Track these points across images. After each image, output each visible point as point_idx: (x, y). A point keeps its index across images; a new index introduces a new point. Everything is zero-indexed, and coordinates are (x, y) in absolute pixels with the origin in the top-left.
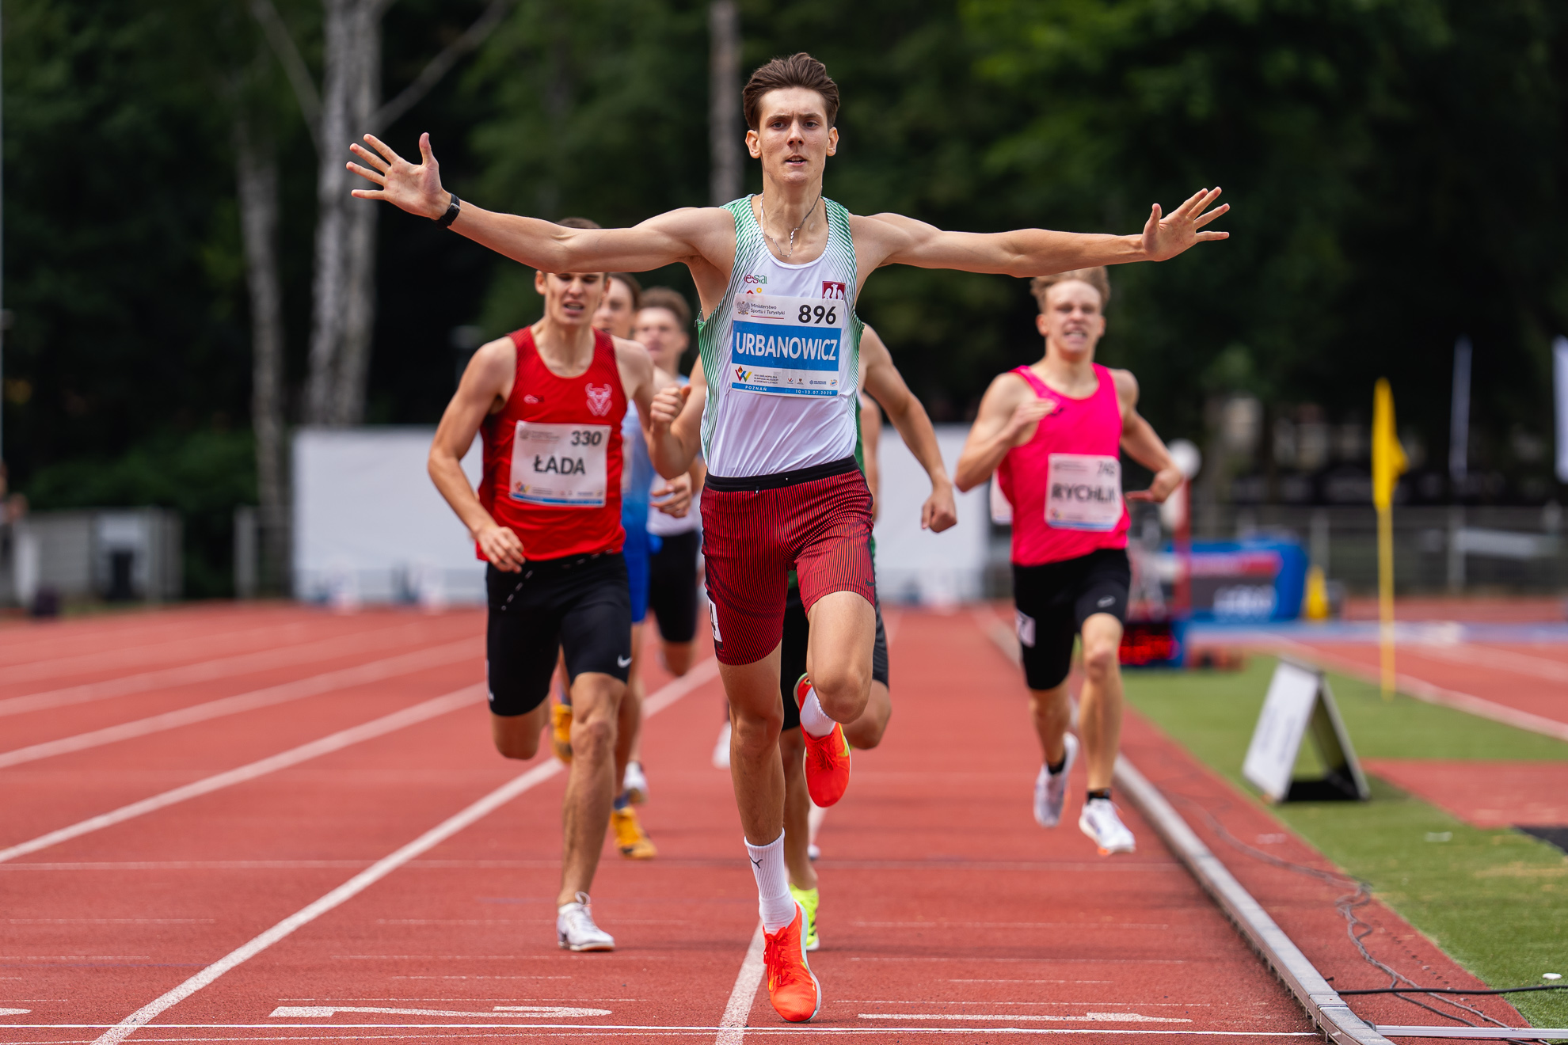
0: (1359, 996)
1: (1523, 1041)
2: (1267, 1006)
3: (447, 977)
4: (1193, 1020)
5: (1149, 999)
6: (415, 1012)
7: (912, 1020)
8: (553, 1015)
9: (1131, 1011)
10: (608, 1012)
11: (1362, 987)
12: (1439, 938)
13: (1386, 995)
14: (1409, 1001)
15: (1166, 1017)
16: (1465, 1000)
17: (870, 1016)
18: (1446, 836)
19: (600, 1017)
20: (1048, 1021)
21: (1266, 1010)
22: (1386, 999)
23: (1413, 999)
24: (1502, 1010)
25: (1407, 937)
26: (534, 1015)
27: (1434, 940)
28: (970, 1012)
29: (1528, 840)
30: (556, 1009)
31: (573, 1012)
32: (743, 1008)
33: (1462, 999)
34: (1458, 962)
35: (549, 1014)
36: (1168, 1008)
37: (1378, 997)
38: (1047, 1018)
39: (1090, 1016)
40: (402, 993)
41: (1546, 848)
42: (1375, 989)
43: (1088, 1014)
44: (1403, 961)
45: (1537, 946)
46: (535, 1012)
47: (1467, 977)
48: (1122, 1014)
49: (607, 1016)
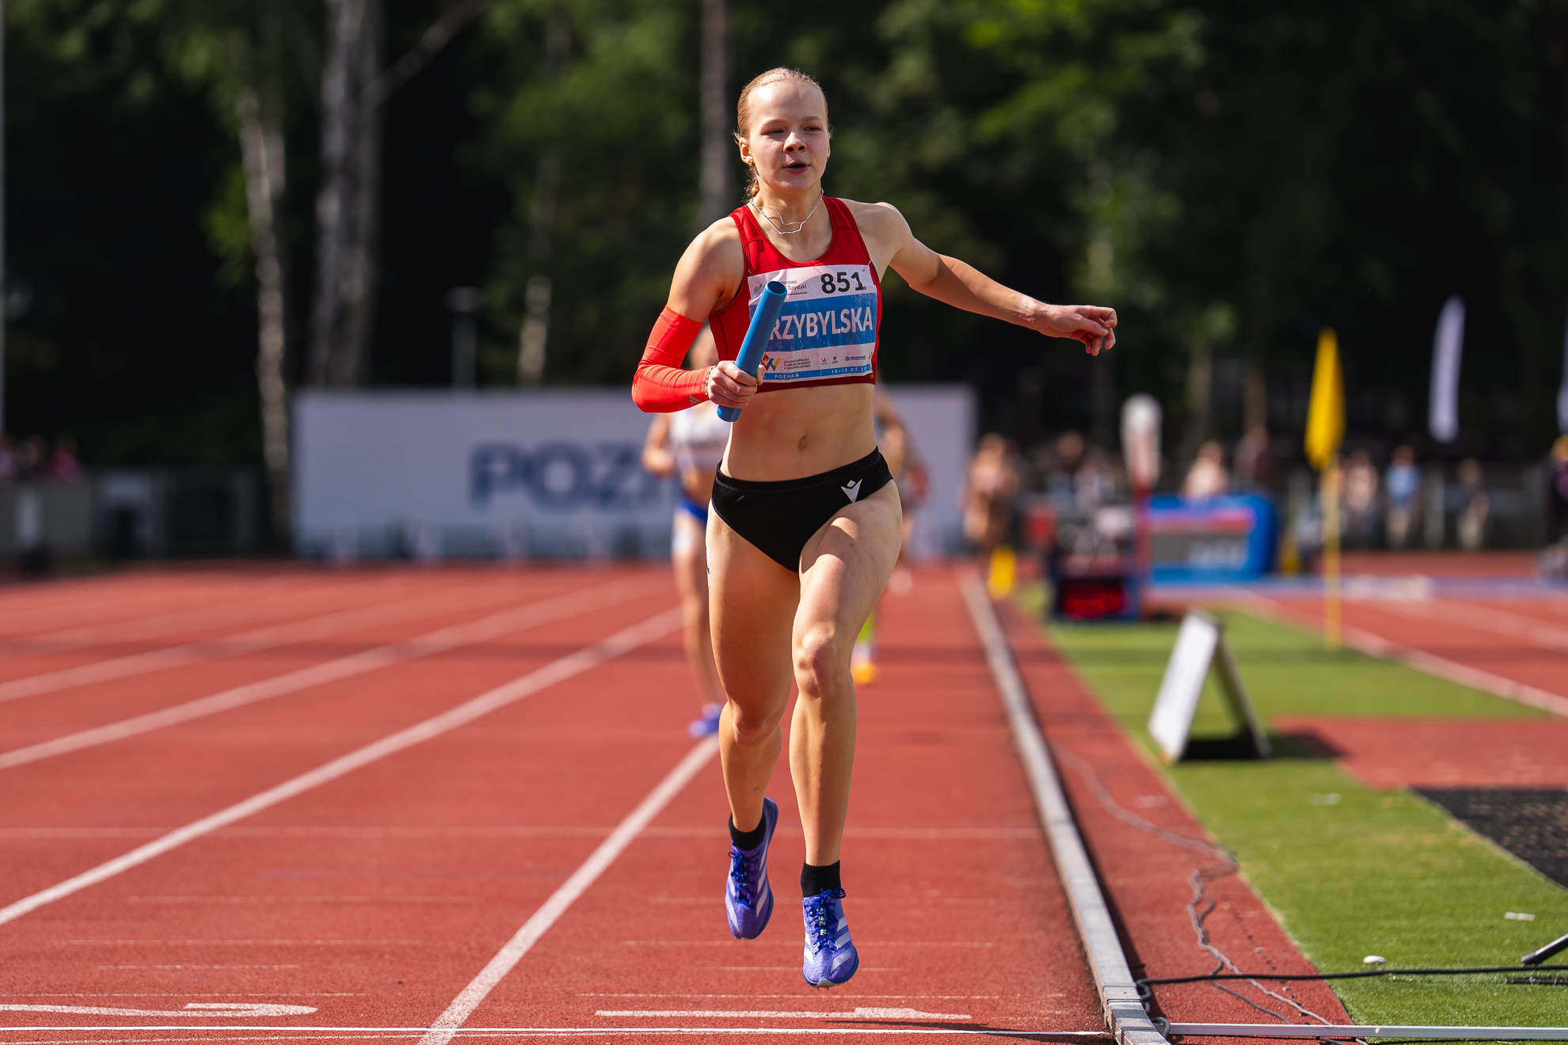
0: (1172, 985)
1: (1338, 1040)
2: (1063, 998)
3: (160, 967)
4: (973, 1016)
5: (933, 991)
6: (95, 1010)
7: (655, 1018)
8: (248, 1014)
9: (907, 1006)
10: (313, 1010)
11: (1178, 974)
12: (1288, 917)
13: (1202, 984)
14: (1224, 990)
15: (943, 1013)
16: (1287, 990)
17: (608, 1013)
18: (1333, 799)
19: (302, 1016)
20: (809, 1018)
21: (1059, 1003)
22: (1200, 989)
23: (1229, 990)
24: (1324, 1003)
25: (1251, 914)
26: (227, 1014)
27: (1278, 917)
28: (724, 1008)
29: (1421, 804)
30: (255, 1006)
31: (272, 1010)
32: (469, 1004)
33: (1284, 989)
34: (1296, 943)
35: (244, 1012)
36: (950, 1001)
37: (1192, 985)
38: (808, 1014)
39: (860, 1012)
40: (97, 988)
41: (1435, 811)
42: (1193, 976)
43: (857, 1009)
44: (1236, 942)
45: (1388, 924)
46: (231, 1010)
47: (1300, 960)
48: (895, 1010)
49: (310, 1015)
